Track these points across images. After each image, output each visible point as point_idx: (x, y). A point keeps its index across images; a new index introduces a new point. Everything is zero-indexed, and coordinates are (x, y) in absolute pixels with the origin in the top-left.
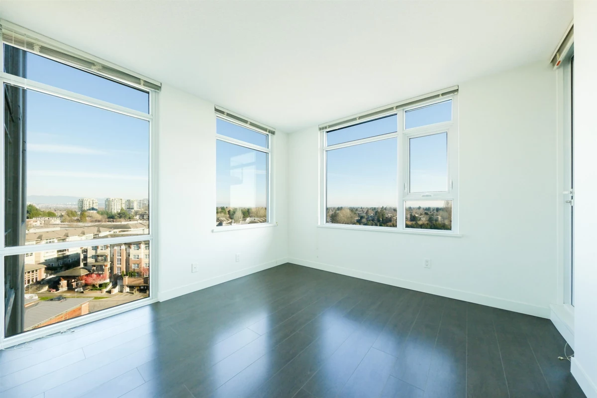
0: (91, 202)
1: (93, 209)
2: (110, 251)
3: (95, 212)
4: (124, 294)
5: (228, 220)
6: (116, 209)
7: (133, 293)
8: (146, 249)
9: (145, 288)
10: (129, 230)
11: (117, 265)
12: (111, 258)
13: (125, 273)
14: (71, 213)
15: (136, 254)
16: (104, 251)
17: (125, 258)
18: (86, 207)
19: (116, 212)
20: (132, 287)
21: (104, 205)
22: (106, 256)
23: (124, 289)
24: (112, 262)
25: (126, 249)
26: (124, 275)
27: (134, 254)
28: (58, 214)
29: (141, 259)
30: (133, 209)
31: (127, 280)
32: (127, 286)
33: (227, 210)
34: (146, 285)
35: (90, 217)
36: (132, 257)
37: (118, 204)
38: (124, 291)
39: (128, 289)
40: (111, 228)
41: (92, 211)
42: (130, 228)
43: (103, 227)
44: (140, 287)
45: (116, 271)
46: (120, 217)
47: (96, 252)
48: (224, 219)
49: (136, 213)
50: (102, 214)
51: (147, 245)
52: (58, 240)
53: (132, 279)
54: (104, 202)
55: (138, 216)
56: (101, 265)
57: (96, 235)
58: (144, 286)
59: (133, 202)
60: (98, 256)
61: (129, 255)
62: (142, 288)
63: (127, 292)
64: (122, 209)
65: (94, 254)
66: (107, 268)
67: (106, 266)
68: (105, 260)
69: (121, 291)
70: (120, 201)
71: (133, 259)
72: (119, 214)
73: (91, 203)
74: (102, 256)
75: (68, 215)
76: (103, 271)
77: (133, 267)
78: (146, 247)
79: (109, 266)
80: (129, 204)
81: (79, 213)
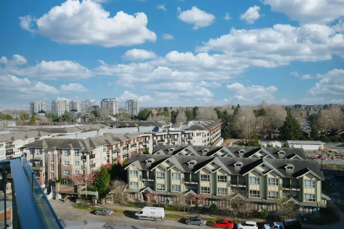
0: (40, 104)
1: (42, 112)
2: (45, 155)
3: (44, 114)
4: (57, 201)
5: (167, 123)
6: (61, 112)
7: (64, 201)
8: (76, 155)
9: (76, 197)
10: (66, 134)
11: (50, 171)
12: (45, 163)
13: (57, 179)
14: (24, 116)
15: (67, 160)
16: (39, 156)
17: (57, 164)
18: (36, 111)
19: (61, 114)
20: (63, 195)
21: (51, 106)
22: (41, 161)
23: (56, 196)
24: (47, 167)
25: (58, 154)
26: (57, 182)
27: (65, 160)
28: (14, 117)
29: (71, 165)
30: (76, 111)
31: (59, 187)
32: (59, 193)
33: (170, 111)
34: (76, 194)
35: (39, 120)
36: (63, 163)
37: (63, 106)
38: (57, 198)
39: (59, 197)
40: (50, 132)
41: (41, 114)
42: (67, 132)
43: (43, 131)
44: (71, 195)
45: (50, 177)
46: (64, 120)
47: (33, 157)
48: (163, 122)
49: (79, 116)
50: (49, 117)
51: (77, 151)
52: (6, 143)
53: (64, 186)
54: (51, 105)
55: (80, 119)
56: (38, 170)
57: (37, 139)
58: (74, 195)
59: (76, 104)
60: (35, 160)
61: (61, 161)
62: (73, 196)
63: (60, 200)
64: (66, 112)
65: (32, 158)
66: (42, 173)
67: (41, 171)
68: (41, 165)
69: (54, 198)
70: (64, 102)
71: (64, 165)
72: (63, 117)
73: (40, 106)
74: (38, 161)
75: (21, 118)
76: (39, 176)
77: (64, 174)
78: (76, 153)
79: (44, 171)
80: (73, 106)
81: (31, 116)
